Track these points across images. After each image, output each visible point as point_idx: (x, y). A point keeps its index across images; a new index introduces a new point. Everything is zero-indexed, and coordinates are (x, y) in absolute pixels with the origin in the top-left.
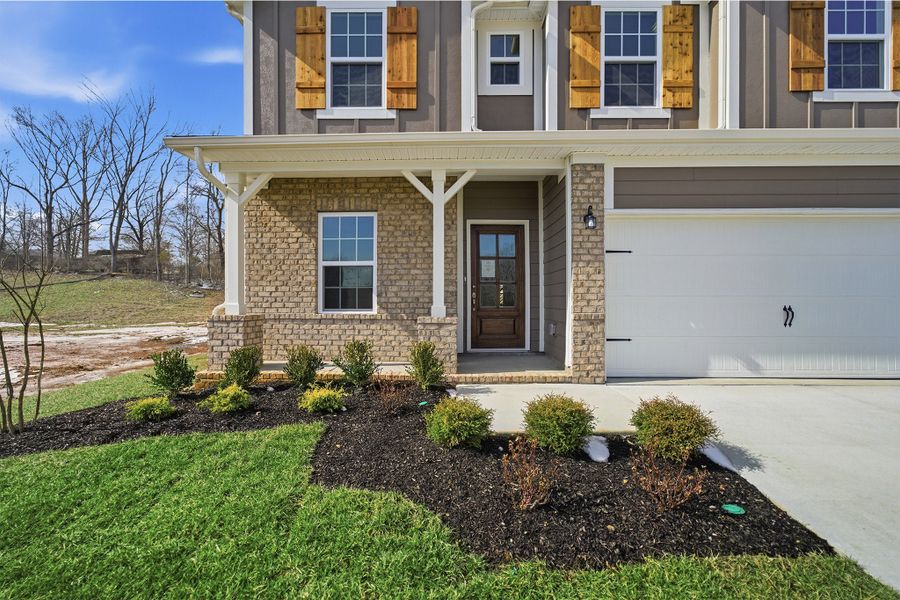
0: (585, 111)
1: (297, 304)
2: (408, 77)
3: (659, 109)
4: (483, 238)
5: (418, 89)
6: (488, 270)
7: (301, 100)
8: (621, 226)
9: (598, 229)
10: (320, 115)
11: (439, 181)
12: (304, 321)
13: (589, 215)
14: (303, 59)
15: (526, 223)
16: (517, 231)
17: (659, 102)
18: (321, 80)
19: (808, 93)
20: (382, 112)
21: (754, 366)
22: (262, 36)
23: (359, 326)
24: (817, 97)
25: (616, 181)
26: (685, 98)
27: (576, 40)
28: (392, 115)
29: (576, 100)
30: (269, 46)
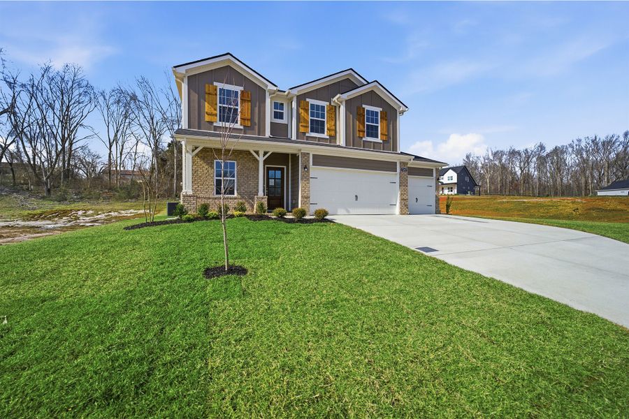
0: (304, 133)
1: (207, 192)
2: (248, 116)
3: (325, 136)
4: (270, 172)
5: (251, 120)
6: (272, 182)
7: (207, 118)
8: (315, 171)
9: (308, 171)
10: (215, 124)
11: (261, 153)
12: (210, 198)
13: (305, 167)
14: (208, 103)
15: (285, 167)
16: (282, 170)
17: (326, 133)
18: (215, 112)
19: (362, 138)
20: (238, 126)
21: (348, 212)
22: (191, 91)
23: (230, 201)
24: (364, 139)
25: (313, 158)
26: (333, 133)
27: (301, 111)
28: (242, 127)
29: (302, 130)
30: (195, 97)
